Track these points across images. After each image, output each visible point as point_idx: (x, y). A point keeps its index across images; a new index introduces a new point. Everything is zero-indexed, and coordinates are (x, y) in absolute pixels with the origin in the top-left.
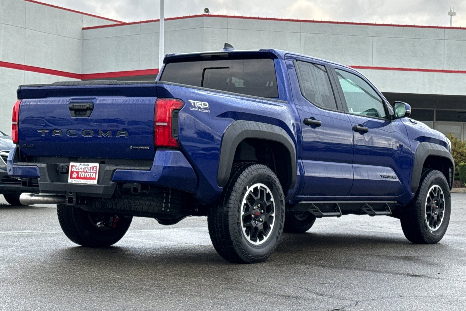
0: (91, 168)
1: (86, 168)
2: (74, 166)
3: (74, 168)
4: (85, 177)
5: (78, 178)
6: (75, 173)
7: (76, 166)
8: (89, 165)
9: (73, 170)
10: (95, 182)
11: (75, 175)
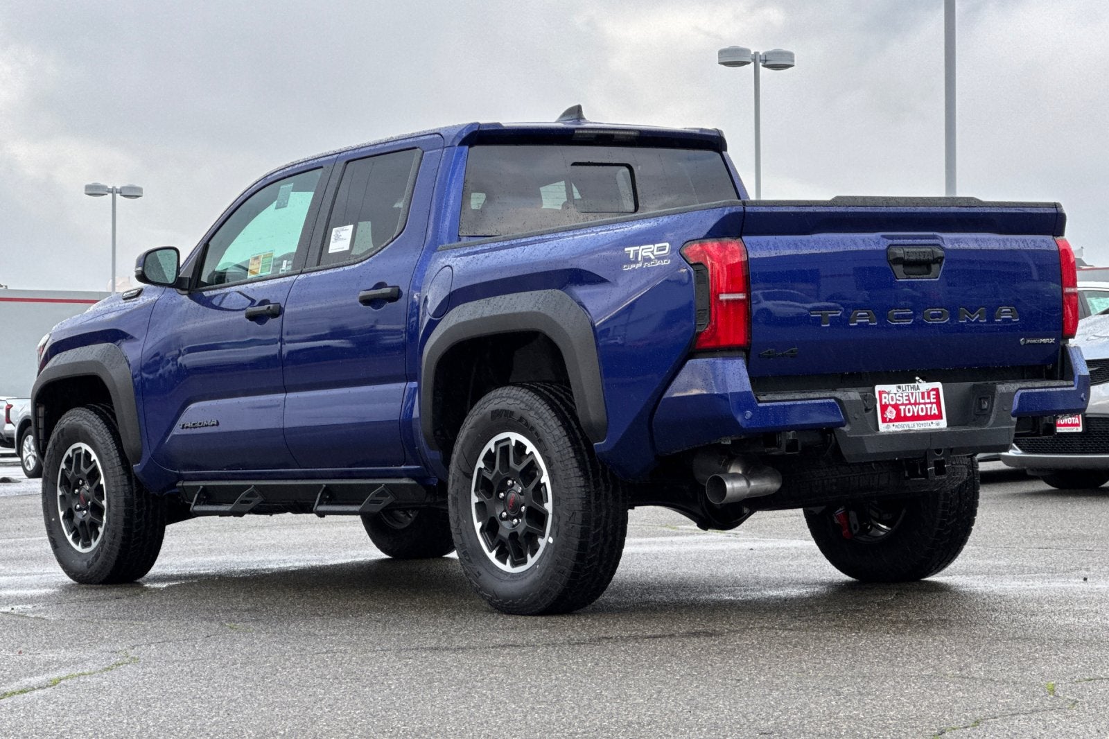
0: (923, 393)
1: (912, 394)
2: (885, 392)
3: (885, 398)
4: (916, 414)
5: (899, 418)
6: (890, 408)
7: (889, 392)
8: (918, 388)
9: (884, 401)
10: (943, 424)
11: (891, 413)
